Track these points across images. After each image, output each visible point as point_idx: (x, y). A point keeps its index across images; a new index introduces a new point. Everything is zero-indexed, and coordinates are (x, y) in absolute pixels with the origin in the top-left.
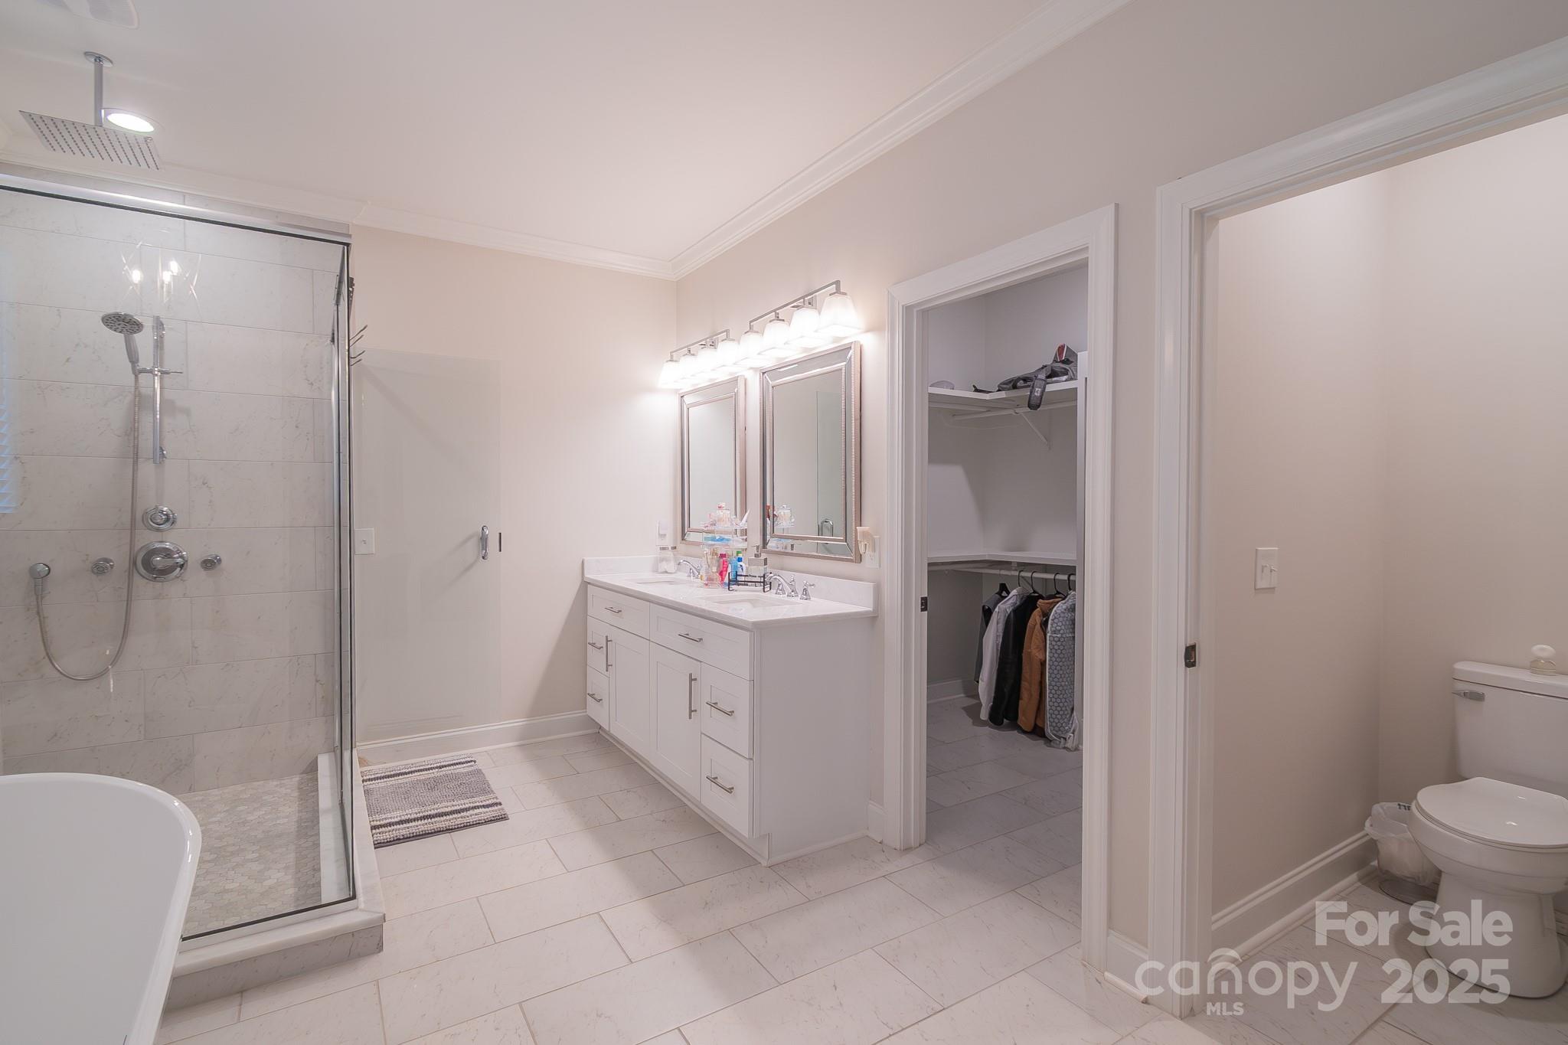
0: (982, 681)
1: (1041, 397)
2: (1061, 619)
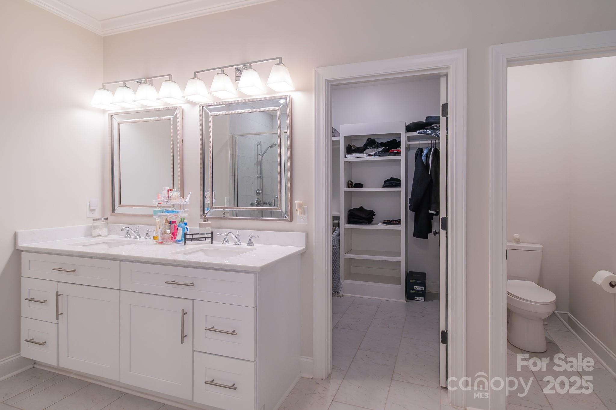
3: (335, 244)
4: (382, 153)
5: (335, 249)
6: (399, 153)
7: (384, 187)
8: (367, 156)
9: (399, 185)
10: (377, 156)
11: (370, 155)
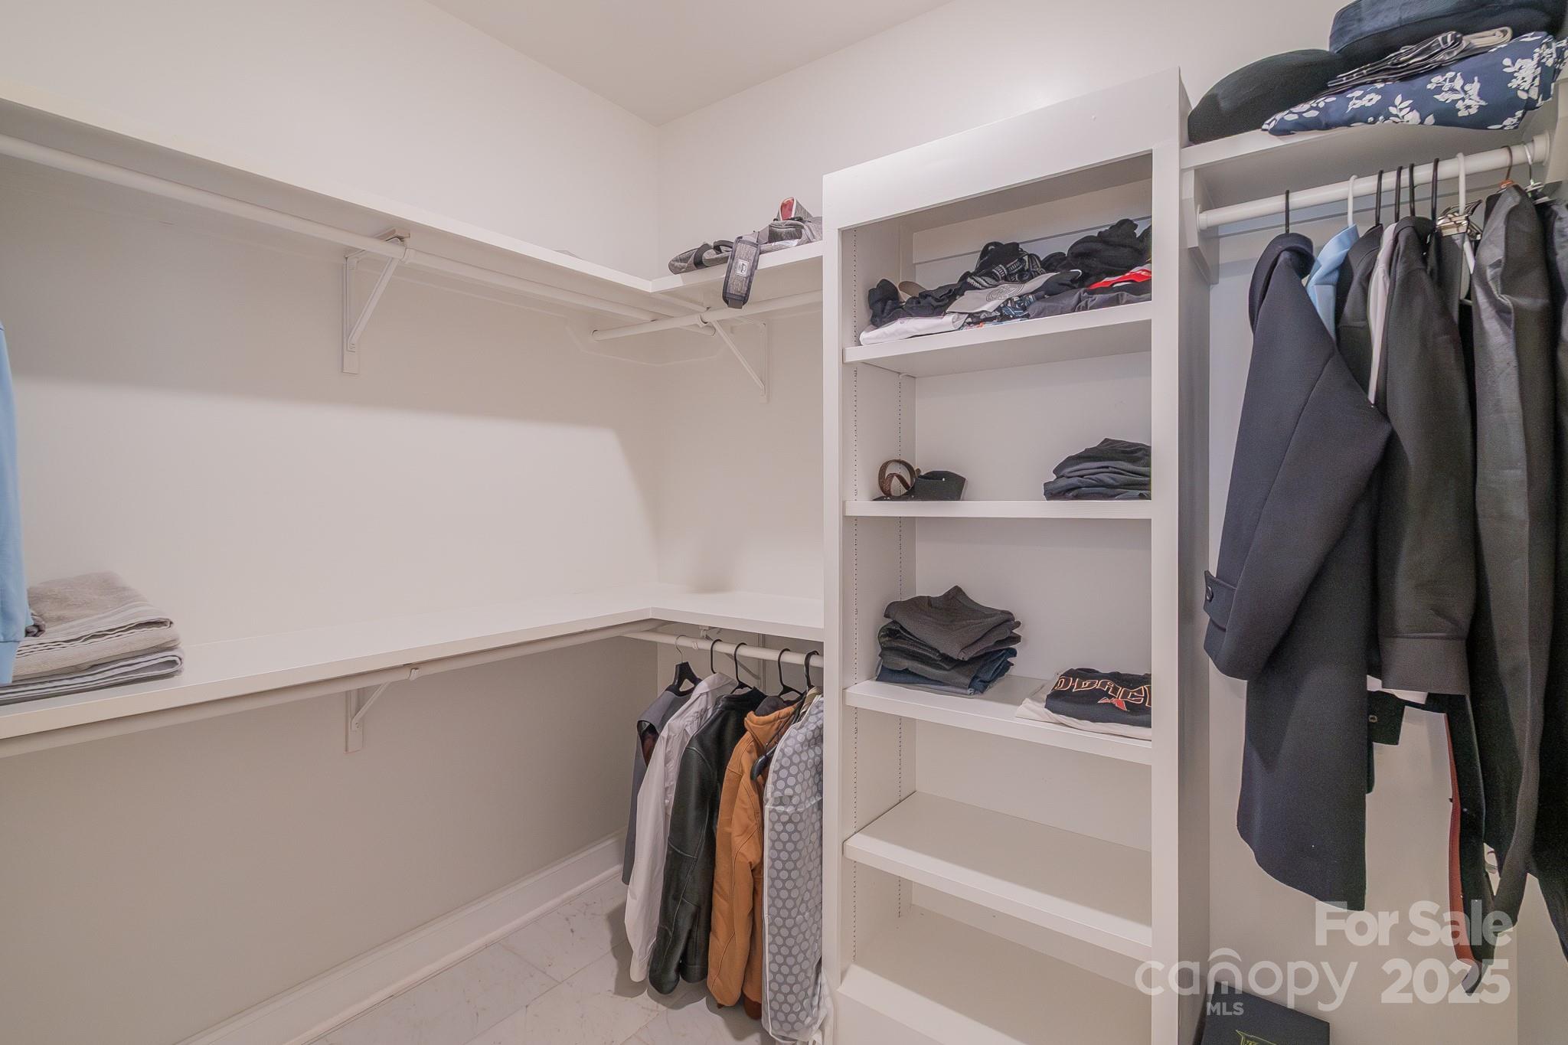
0: (634, 897)
1: (750, 278)
2: (794, 770)
3: (789, 792)
4: (1038, 299)
5: (785, 818)
6: (1141, 289)
7: (1053, 493)
8: (961, 322)
9: (1139, 487)
10: (1015, 317)
11: (976, 319)
